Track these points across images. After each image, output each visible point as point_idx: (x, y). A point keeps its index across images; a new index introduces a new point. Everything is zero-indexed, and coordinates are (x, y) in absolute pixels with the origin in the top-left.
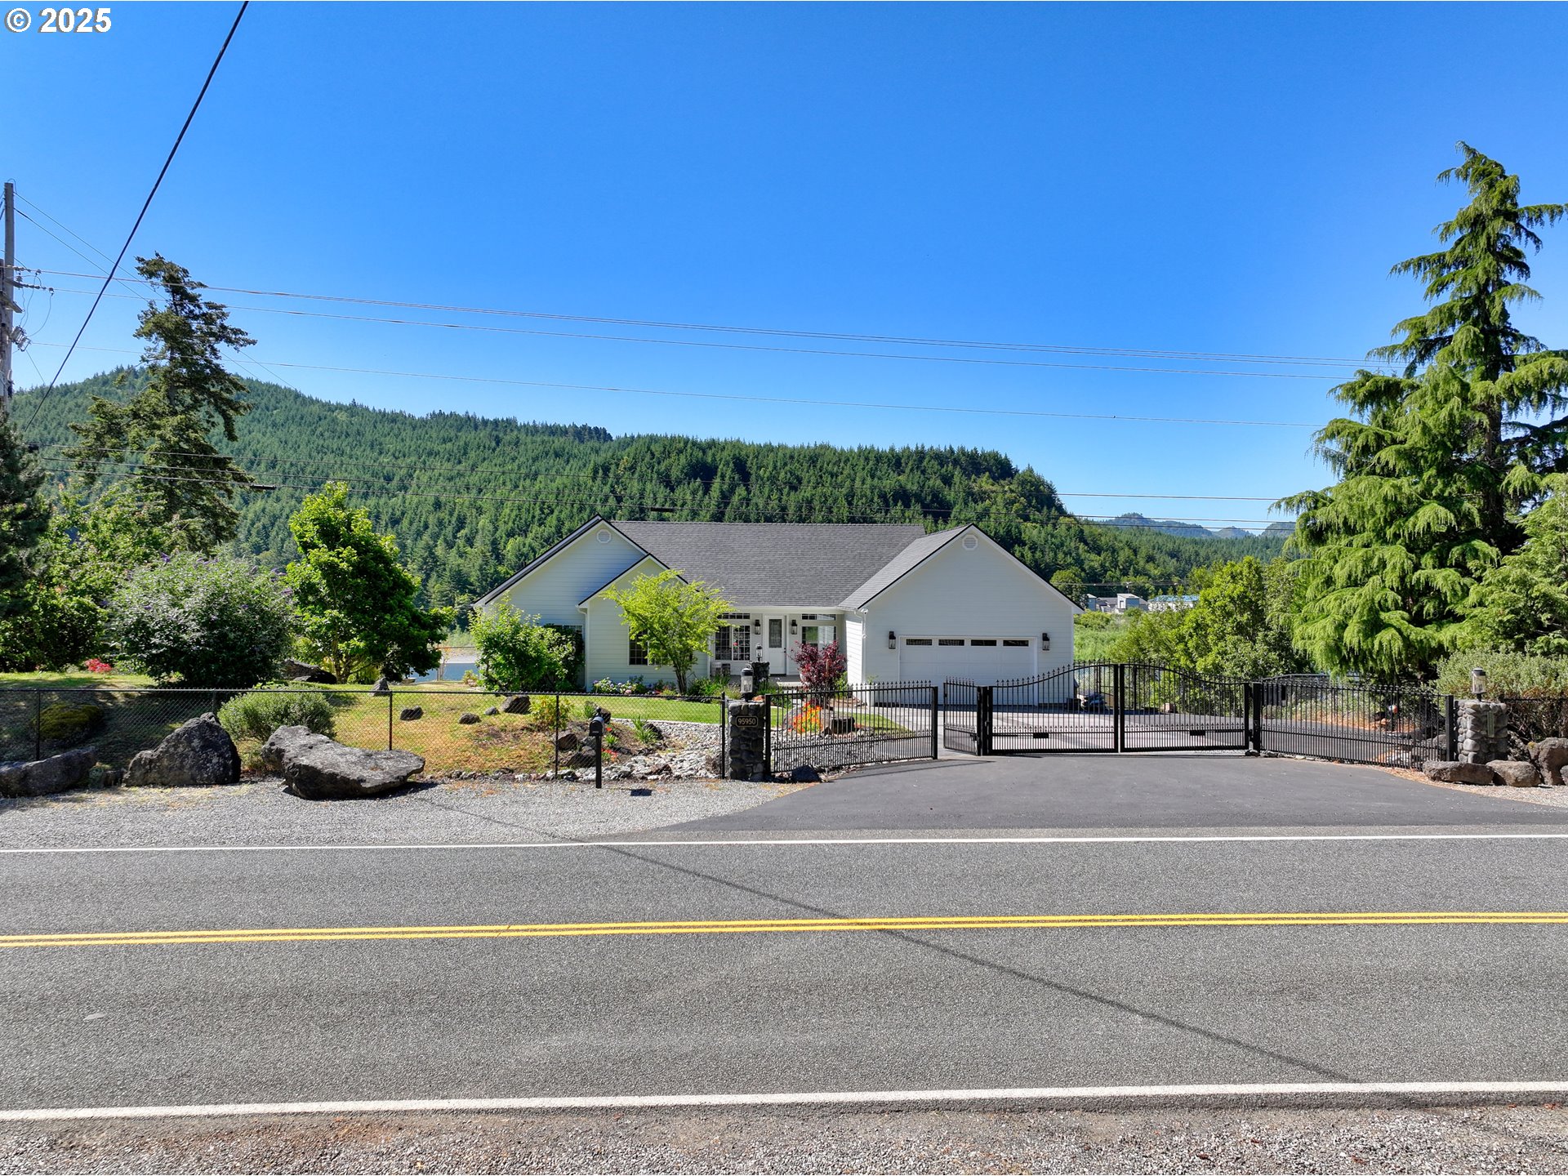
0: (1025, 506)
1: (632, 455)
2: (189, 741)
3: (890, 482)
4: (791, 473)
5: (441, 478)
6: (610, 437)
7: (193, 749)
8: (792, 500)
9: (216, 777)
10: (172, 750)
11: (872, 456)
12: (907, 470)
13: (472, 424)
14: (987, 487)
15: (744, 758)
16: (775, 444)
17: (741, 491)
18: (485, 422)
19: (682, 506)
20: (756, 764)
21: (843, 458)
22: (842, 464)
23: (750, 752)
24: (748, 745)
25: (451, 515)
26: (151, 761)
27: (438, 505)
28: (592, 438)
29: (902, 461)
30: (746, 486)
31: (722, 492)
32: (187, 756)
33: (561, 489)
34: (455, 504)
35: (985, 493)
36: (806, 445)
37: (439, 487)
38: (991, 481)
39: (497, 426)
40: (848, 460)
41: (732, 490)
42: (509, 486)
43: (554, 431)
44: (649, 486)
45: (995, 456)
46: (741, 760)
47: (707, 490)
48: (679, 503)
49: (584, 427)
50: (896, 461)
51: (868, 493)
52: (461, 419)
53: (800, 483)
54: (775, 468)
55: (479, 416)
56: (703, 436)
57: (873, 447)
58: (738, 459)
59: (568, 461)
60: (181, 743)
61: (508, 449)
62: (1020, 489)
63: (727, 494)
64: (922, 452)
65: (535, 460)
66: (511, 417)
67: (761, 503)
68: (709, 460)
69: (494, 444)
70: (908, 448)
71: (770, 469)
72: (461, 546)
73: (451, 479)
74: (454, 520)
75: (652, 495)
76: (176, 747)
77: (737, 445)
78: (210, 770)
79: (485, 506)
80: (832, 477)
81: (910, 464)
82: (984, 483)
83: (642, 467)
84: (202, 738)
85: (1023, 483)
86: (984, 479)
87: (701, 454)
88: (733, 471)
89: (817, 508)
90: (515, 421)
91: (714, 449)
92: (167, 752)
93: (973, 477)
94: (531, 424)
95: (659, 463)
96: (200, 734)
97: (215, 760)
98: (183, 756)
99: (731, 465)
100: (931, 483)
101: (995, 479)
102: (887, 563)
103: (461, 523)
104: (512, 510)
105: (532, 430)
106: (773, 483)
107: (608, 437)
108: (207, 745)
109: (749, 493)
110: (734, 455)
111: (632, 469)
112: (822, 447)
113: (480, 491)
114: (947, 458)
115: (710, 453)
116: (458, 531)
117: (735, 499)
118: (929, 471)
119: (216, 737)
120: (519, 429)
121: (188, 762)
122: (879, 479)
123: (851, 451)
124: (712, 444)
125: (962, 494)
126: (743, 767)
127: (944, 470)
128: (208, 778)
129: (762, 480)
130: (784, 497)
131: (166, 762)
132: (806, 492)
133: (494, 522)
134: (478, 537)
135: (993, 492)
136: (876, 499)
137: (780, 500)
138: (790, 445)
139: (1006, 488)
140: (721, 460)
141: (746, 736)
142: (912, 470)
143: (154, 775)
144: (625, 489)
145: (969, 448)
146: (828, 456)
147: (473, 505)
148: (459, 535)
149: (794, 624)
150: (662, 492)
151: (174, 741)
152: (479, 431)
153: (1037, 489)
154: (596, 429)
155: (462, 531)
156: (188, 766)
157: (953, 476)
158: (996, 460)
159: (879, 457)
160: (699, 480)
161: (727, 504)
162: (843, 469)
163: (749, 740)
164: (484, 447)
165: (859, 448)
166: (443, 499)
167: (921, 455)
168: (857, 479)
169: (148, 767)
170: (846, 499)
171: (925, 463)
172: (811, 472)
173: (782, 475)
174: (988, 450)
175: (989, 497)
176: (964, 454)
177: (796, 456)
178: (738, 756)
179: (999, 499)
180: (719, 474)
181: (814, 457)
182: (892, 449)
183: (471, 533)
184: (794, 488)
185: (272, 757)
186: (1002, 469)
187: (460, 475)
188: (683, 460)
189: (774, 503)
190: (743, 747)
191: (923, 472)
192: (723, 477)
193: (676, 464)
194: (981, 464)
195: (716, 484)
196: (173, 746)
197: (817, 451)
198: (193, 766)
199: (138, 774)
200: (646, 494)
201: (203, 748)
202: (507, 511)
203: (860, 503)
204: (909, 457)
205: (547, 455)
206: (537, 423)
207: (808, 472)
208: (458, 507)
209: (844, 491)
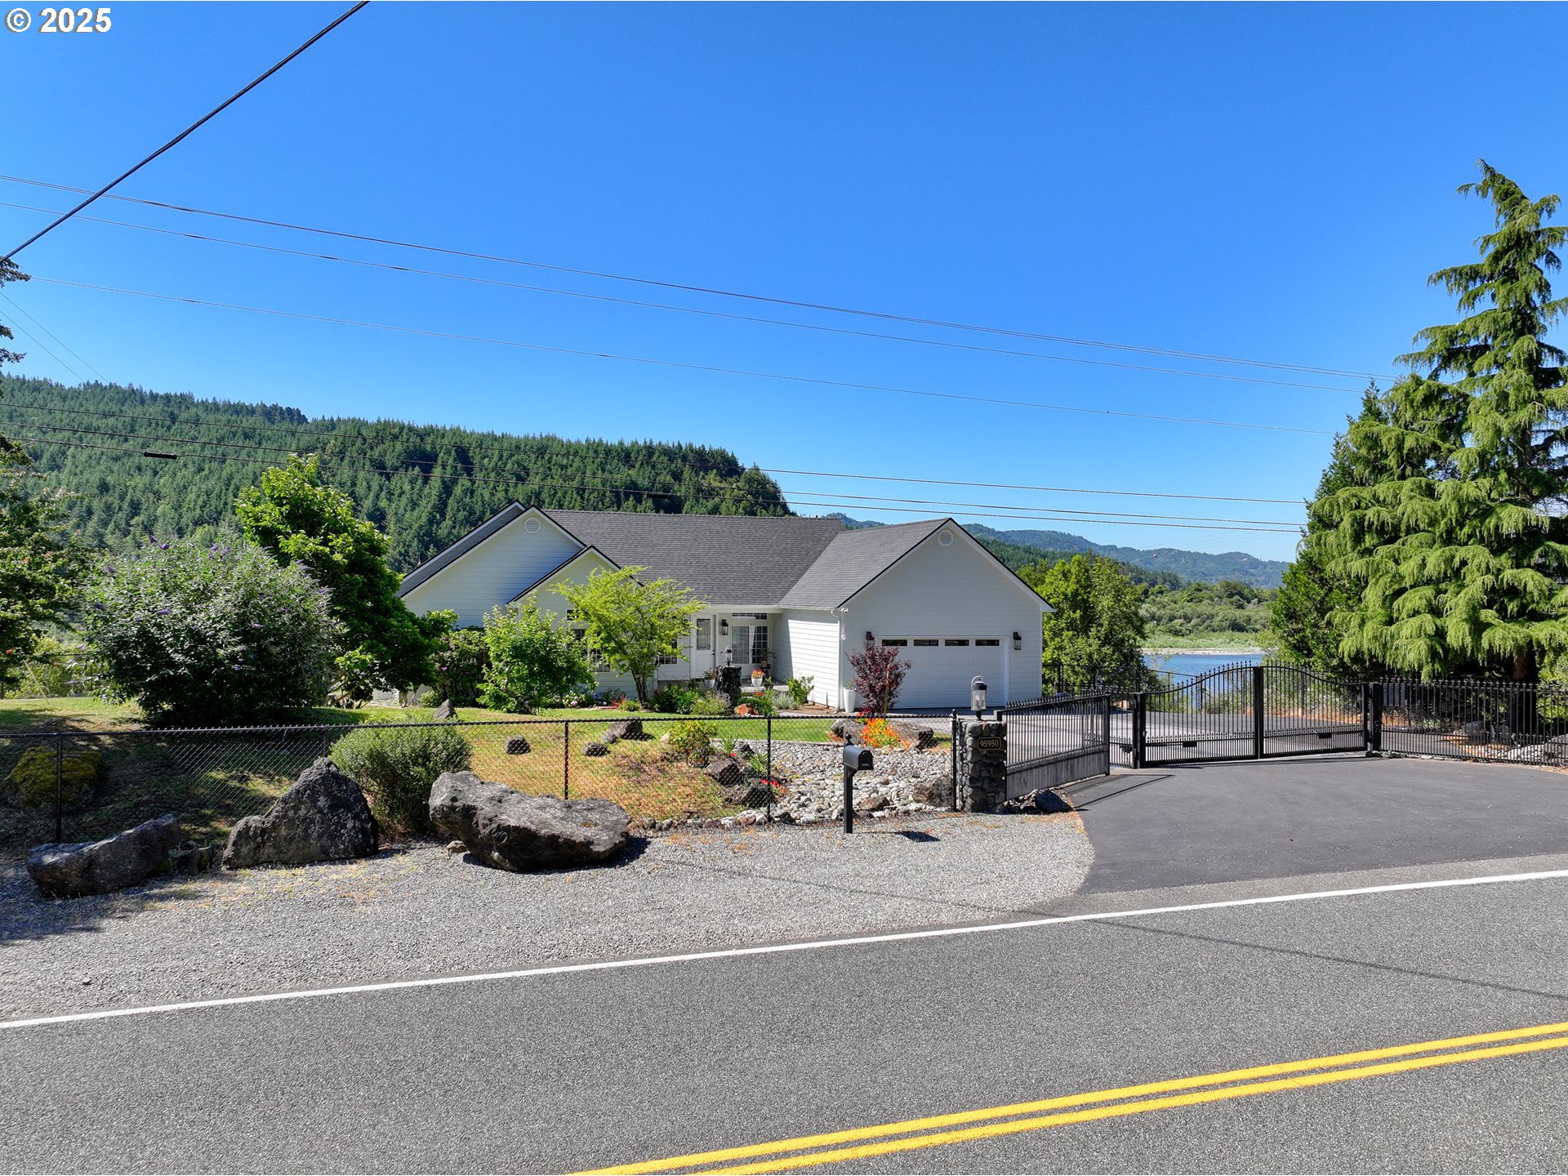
0: (752, 504)
1: (340, 439)
2: (314, 800)
3: (622, 475)
4: (518, 463)
5: (104, 458)
6: (305, 419)
7: (320, 811)
8: (520, 492)
9: (354, 847)
10: (291, 813)
11: (601, 449)
12: (638, 465)
13: (138, 398)
14: (715, 484)
15: (986, 786)
16: (498, 434)
17: (464, 482)
18: (154, 397)
19: (400, 496)
20: (998, 793)
21: (572, 451)
22: (571, 457)
23: (992, 780)
24: (989, 772)
25: (122, 498)
26: (264, 831)
27: (104, 488)
28: (283, 419)
29: (632, 455)
30: (470, 475)
31: (443, 482)
32: (312, 821)
33: (258, 474)
34: (126, 487)
35: (713, 489)
36: (531, 436)
37: (102, 468)
38: (718, 478)
39: (169, 401)
40: (577, 452)
41: (454, 481)
42: (191, 468)
43: (238, 410)
44: (361, 474)
45: (722, 454)
46: (982, 789)
47: (426, 480)
48: (397, 493)
49: (275, 407)
50: (625, 455)
51: (600, 487)
52: (124, 392)
53: (528, 475)
54: (501, 458)
55: (146, 390)
56: (420, 423)
57: (601, 440)
58: (459, 447)
59: (260, 444)
60: (304, 803)
61: (186, 427)
62: (747, 487)
63: (449, 484)
64: (650, 447)
65: (220, 440)
66: (186, 391)
67: (487, 496)
68: (428, 447)
69: (168, 423)
70: (637, 443)
71: (496, 458)
72: (138, 534)
73: (116, 459)
74: (126, 505)
75: (365, 483)
76: (296, 809)
77: (456, 432)
78: (346, 838)
79: (164, 491)
80: (562, 469)
81: (640, 458)
82: (712, 480)
83: (352, 452)
84: (328, 794)
85: (750, 481)
86: (712, 476)
87: (418, 440)
88: (455, 460)
89: (547, 501)
90: (191, 397)
91: (432, 436)
92: (284, 816)
93: (702, 473)
94: (210, 401)
95: (372, 449)
96: (326, 790)
97: (350, 825)
98: (308, 822)
99: (453, 453)
100: (661, 478)
101: (723, 476)
102: (816, 559)
103: (135, 508)
104: (198, 496)
105: (214, 408)
106: (498, 474)
107: (302, 419)
108: (336, 804)
109: (473, 483)
110: (455, 443)
111: (341, 454)
112: (548, 438)
113: (155, 473)
114: (675, 454)
115: (429, 440)
116: (132, 518)
117: (458, 490)
118: (659, 466)
119: (346, 791)
120: (197, 405)
121: (315, 829)
122: (611, 473)
123: (578, 442)
124: (430, 431)
125: (692, 490)
126: (984, 797)
127: (674, 465)
128: (346, 849)
129: (486, 469)
130: (512, 489)
131: (283, 832)
132: (534, 482)
133: (178, 507)
134: (159, 524)
135: (721, 489)
136: (608, 494)
137: (506, 491)
138: (515, 435)
139: (734, 486)
140: (441, 448)
141: (988, 761)
142: (642, 465)
143: (268, 850)
144: (334, 476)
145: (697, 445)
146: (556, 448)
147: (149, 488)
148: (133, 522)
149: (724, 624)
150: (376, 480)
151: (294, 800)
152: (146, 406)
153: (764, 487)
154: (289, 409)
155: (136, 518)
156: (315, 834)
157: (682, 472)
158: (723, 458)
159: (608, 451)
160: (417, 468)
161: (448, 497)
162: (573, 461)
163: (991, 765)
164: (157, 424)
165: (587, 441)
166: (110, 479)
167: (650, 450)
168: (588, 472)
169: (259, 839)
170: (578, 493)
171: (654, 458)
172: (539, 464)
173: (509, 466)
174: (715, 447)
175: (718, 494)
176: (692, 450)
177: (522, 446)
178: (979, 784)
179: (727, 496)
180: (440, 462)
181: (542, 449)
182: (621, 443)
183: (149, 520)
184: (521, 479)
185: (457, 817)
186: (729, 467)
187: (128, 454)
188: (399, 446)
189: (500, 495)
190: (984, 774)
191: (653, 467)
192: (444, 467)
193: (391, 450)
194: (708, 462)
195: (437, 471)
196: (293, 807)
197: (544, 442)
198: (323, 834)
199: (245, 850)
200: (358, 482)
201: (333, 808)
202: (192, 496)
203: (591, 497)
204: (638, 452)
205: (234, 436)
206: (218, 400)
207: (535, 463)
208: (130, 490)
209: (575, 483)
